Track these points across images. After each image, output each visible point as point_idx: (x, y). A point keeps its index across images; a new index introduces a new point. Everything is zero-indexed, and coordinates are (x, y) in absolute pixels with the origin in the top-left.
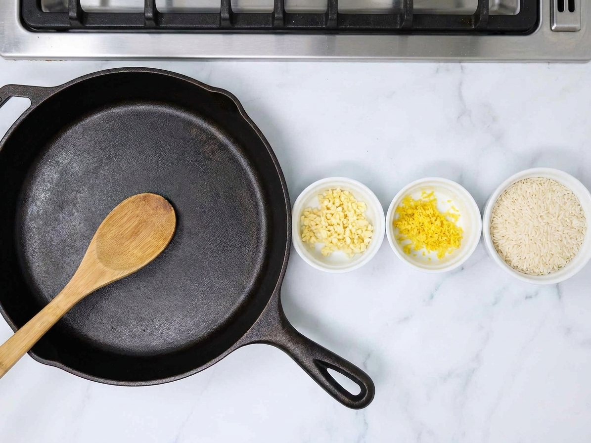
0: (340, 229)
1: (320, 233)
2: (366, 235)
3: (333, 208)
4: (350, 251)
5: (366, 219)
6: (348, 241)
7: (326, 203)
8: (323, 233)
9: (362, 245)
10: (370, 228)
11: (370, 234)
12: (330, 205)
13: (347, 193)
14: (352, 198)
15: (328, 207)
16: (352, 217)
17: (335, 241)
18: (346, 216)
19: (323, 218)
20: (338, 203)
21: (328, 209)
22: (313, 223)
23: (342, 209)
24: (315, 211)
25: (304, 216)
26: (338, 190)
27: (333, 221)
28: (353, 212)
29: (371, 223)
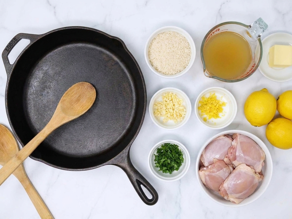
0: (171, 111)
1: (162, 112)
2: (183, 113)
3: (168, 101)
4: (175, 120)
5: (183, 106)
6: (175, 116)
7: (165, 99)
8: (164, 112)
9: (181, 117)
10: (185, 110)
11: (184, 113)
12: (167, 100)
13: (174, 94)
14: (176, 97)
15: (166, 101)
16: (177, 106)
17: (169, 116)
18: (174, 105)
19: (164, 106)
20: (170, 99)
21: (166, 102)
22: (159, 108)
23: (172, 102)
24: (160, 102)
25: (155, 105)
26: (171, 93)
27: (168, 107)
28: (177, 103)
29: (185, 108)
